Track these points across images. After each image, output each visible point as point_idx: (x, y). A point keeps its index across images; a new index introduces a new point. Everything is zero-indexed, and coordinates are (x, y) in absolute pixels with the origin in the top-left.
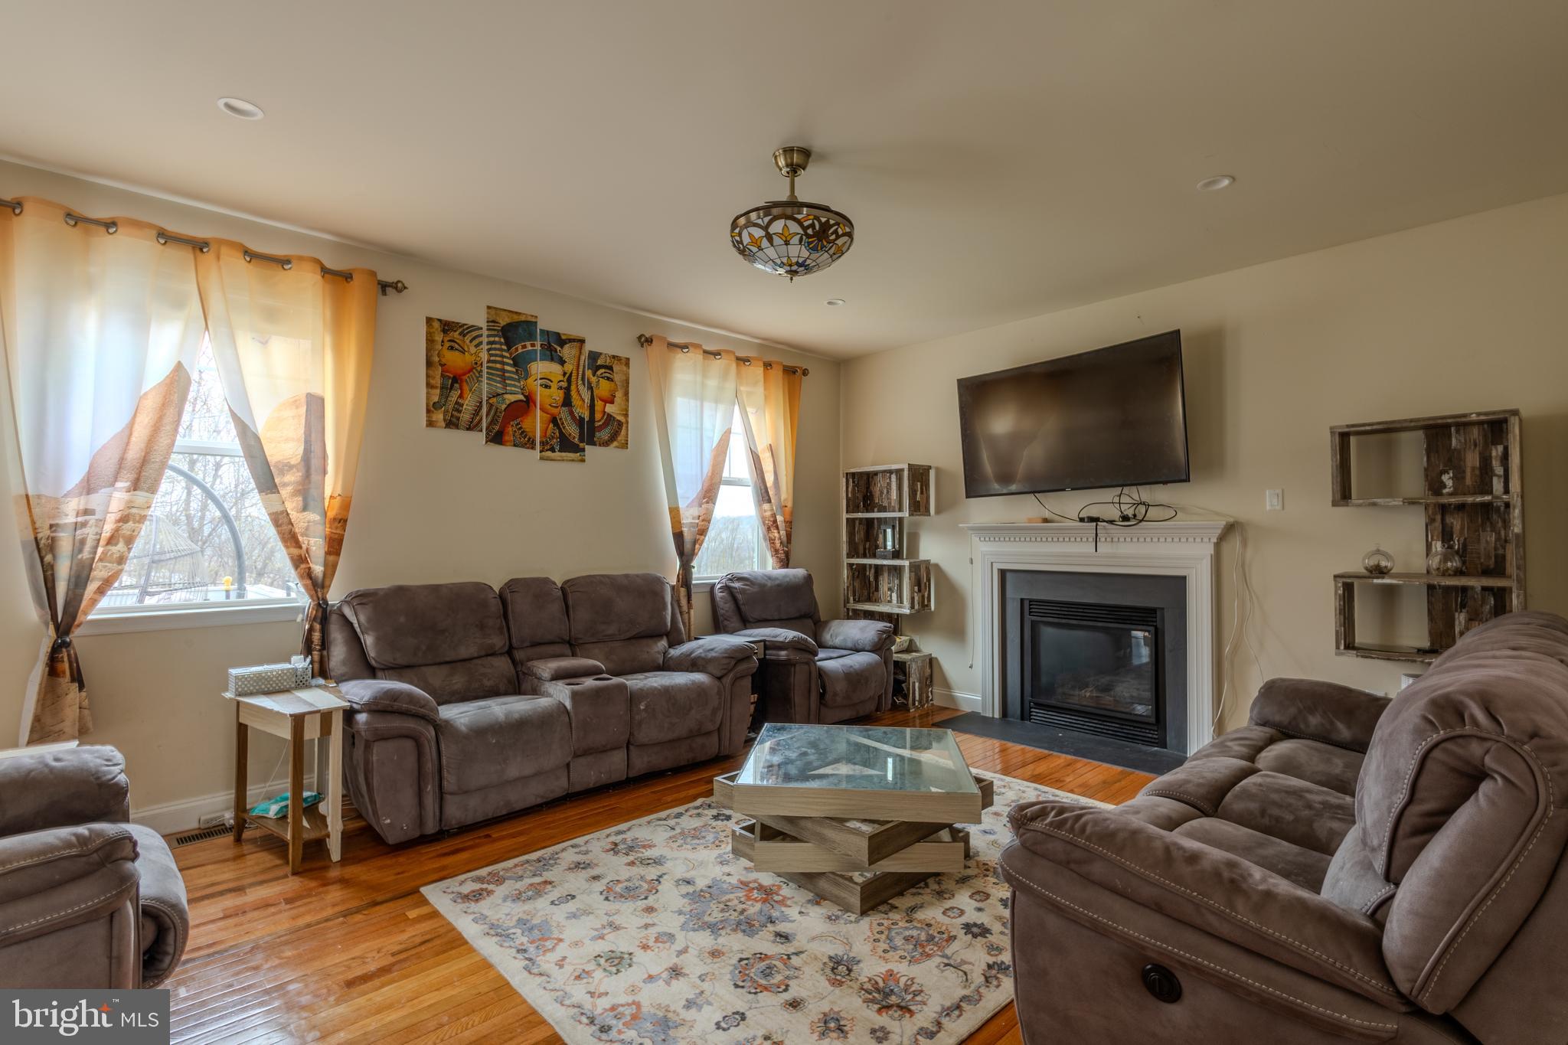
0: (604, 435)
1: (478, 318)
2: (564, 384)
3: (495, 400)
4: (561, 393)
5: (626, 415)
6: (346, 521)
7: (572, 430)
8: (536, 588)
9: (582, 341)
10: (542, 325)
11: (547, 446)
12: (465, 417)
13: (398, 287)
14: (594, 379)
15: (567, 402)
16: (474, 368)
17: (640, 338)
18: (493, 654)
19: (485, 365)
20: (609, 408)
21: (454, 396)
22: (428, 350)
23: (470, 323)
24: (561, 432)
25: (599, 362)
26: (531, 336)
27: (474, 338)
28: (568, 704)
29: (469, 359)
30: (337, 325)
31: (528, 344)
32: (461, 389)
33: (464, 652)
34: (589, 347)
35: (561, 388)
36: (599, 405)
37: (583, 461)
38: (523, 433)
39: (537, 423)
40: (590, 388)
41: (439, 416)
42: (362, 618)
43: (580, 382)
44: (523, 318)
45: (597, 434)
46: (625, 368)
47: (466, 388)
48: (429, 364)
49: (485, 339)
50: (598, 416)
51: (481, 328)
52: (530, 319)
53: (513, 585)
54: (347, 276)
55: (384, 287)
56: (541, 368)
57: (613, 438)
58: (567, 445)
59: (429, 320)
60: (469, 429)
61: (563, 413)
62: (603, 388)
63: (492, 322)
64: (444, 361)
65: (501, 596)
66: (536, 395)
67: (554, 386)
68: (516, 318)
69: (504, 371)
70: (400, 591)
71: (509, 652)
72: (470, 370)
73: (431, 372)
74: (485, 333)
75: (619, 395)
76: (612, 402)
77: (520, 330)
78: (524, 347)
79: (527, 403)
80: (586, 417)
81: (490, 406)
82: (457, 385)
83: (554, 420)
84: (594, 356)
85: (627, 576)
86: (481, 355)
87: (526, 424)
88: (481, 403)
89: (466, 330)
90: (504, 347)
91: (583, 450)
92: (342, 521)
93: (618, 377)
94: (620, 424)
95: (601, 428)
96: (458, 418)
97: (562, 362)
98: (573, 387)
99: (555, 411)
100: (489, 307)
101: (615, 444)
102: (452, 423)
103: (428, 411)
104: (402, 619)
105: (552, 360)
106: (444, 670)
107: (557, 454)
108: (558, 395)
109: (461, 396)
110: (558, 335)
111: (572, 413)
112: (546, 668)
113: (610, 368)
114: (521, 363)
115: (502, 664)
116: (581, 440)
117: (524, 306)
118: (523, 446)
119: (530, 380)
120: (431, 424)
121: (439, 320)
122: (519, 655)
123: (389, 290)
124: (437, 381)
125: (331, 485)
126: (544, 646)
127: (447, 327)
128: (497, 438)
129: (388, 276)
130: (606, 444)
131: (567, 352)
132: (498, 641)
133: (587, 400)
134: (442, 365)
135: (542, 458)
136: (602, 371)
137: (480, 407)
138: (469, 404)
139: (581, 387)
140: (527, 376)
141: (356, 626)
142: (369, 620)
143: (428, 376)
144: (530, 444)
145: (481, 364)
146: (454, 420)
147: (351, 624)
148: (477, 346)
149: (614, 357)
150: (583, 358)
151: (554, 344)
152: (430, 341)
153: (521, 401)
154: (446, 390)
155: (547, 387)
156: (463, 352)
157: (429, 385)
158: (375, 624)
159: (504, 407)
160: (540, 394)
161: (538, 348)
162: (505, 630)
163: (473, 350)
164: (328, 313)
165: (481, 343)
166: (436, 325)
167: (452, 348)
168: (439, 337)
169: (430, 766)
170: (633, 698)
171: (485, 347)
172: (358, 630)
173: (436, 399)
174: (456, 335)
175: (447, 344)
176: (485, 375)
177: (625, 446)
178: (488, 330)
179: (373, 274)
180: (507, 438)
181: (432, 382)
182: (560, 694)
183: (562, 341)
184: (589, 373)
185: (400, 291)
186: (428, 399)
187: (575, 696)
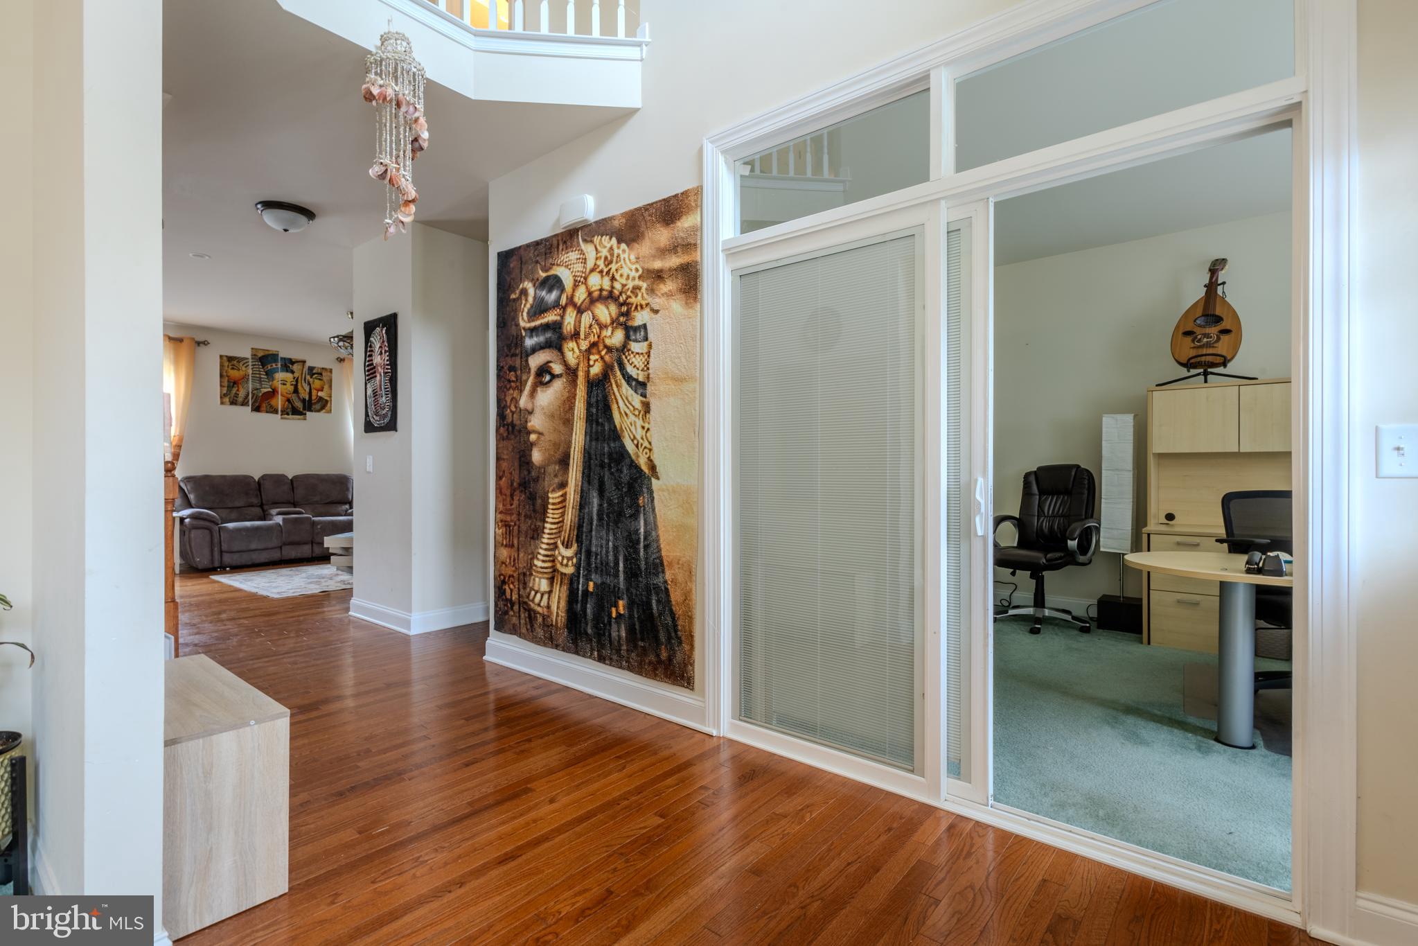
0: (318, 406)
1: (246, 353)
2: (294, 383)
3: (256, 392)
4: (293, 387)
5: (330, 397)
6: (181, 446)
7: (299, 405)
8: (278, 479)
9: (304, 362)
10: (281, 355)
11: (284, 412)
12: (240, 399)
13: (205, 343)
14: (311, 380)
15: (296, 391)
16: (245, 377)
17: (337, 359)
18: (253, 506)
19: (250, 376)
20: (320, 394)
21: (234, 390)
22: (221, 370)
23: (242, 356)
24: (292, 405)
25: (314, 371)
26: (276, 361)
27: (244, 364)
28: (281, 523)
29: (242, 373)
30: (176, 363)
31: (274, 365)
32: (238, 387)
33: (237, 504)
34: (308, 364)
35: (292, 385)
36: (314, 392)
37: (305, 419)
38: (271, 407)
39: (279, 402)
40: (309, 384)
41: (227, 400)
42: (189, 487)
43: (303, 381)
44: (271, 353)
45: (314, 406)
46: (329, 374)
47: (240, 386)
48: (221, 376)
49: (250, 364)
50: (314, 397)
51: (247, 359)
52: (274, 353)
53: (264, 477)
54: (181, 340)
55: (199, 343)
56: (281, 375)
57: (323, 408)
58: (295, 412)
59: (221, 357)
60: (242, 405)
61: (294, 397)
62: (317, 384)
63: (254, 356)
64: (229, 374)
65: (259, 483)
66: (278, 388)
67: (288, 384)
68: (267, 353)
69: (261, 378)
70: (206, 477)
71: (261, 506)
72: (243, 378)
73: (222, 380)
74: (250, 360)
75: (326, 387)
76: (322, 391)
77: (270, 358)
78: (272, 366)
79: (274, 392)
80: (307, 398)
81: (253, 395)
82: (235, 386)
83: (288, 400)
84: (311, 369)
85: (327, 475)
86: (248, 371)
87: (273, 402)
88: (248, 393)
89: (239, 360)
90: (261, 367)
91: (305, 414)
92: (179, 446)
93: (325, 378)
94: (327, 401)
95: (315, 403)
96: (236, 401)
97: (293, 372)
98: (299, 384)
99: (290, 396)
100: (252, 349)
101: (324, 411)
102: (233, 403)
103: (221, 397)
104: (207, 488)
105: (287, 371)
106: (228, 510)
107: (290, 416)
108: (291, 388)
109: (238, 390)
110: (290, 360)
111: (299, 398)
112: (274, 511)
113: (321, 374)
114: (270, 375)
115: (258, 510)
116: (304, 409)
117: (271, 347)
118: (271, 412)
119: (275, 382)
120: (222, 403)
121: (226, 356)
122: (265, 507)
123: (201, 345)
124: (226, 384)
125: (174, 431)
126: (276, 504)
127: (230, 359)
128: (257, 409)
129: (200, 338)
130: (319, 411)
131: (295, 367)
132: (255, 501)
133: (308, 390)
134: (228, 376)
135: (282, 418)
136: (316, 375)
137: (248, 395)
138: (242, 394)
139: (304, 384)
140: (273, 379)
141: (186, 490)
142: (192, 488)
143: (221, 382)
144: (276, 412)
145: (248, 376)
146: (234, 401)
147: (183, 490)
148: (246, 367)
149: (323, 368)
150: (305, 370)
151: (288, 364)
152: (222, 366)
153: (270, 392)
154: (230, 388)
155: (284, 384)
156: (239, 370)
157: (221, 386)
158: (195, 490)
159: (261, 394)
160: (280, 388)
161: (279, 366)
162: (259, 496)
163: (244, 369)
164: (172, 356)
165: (248, 365)
166: (225, 358)
167: (233, 369)
168: (226, 364)
169: (216, 540)
170: (314, 524)
171: (251, 367)
172: (187, 492)
173: (225, 392)
174: (235, 362)
175: (230, 367)
176: (250, 380)
177: (330, 411)
178: (252, 359)
179: (193, 339)
180: (262, 409)
181: (222, 384)
182: (279, 520)
183: (292, 362)
184: (308, 377)
185: (206, 345)
186: (221, 392)
187: (284, 519)
